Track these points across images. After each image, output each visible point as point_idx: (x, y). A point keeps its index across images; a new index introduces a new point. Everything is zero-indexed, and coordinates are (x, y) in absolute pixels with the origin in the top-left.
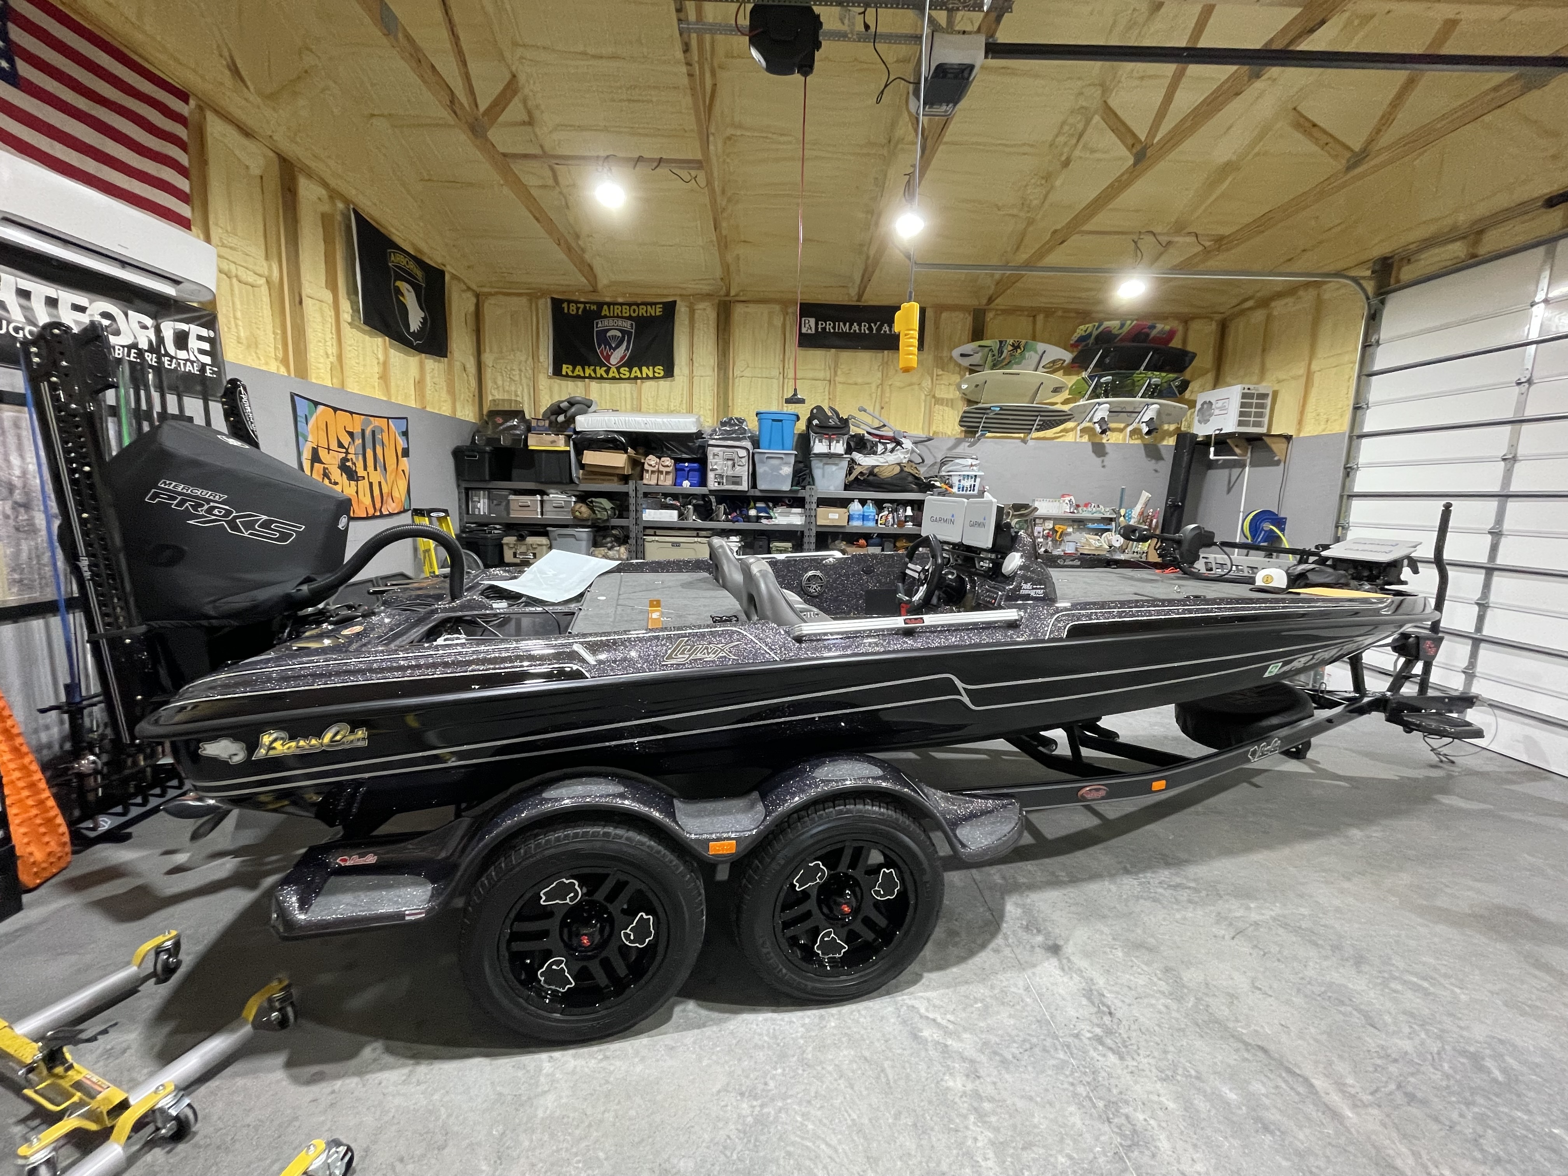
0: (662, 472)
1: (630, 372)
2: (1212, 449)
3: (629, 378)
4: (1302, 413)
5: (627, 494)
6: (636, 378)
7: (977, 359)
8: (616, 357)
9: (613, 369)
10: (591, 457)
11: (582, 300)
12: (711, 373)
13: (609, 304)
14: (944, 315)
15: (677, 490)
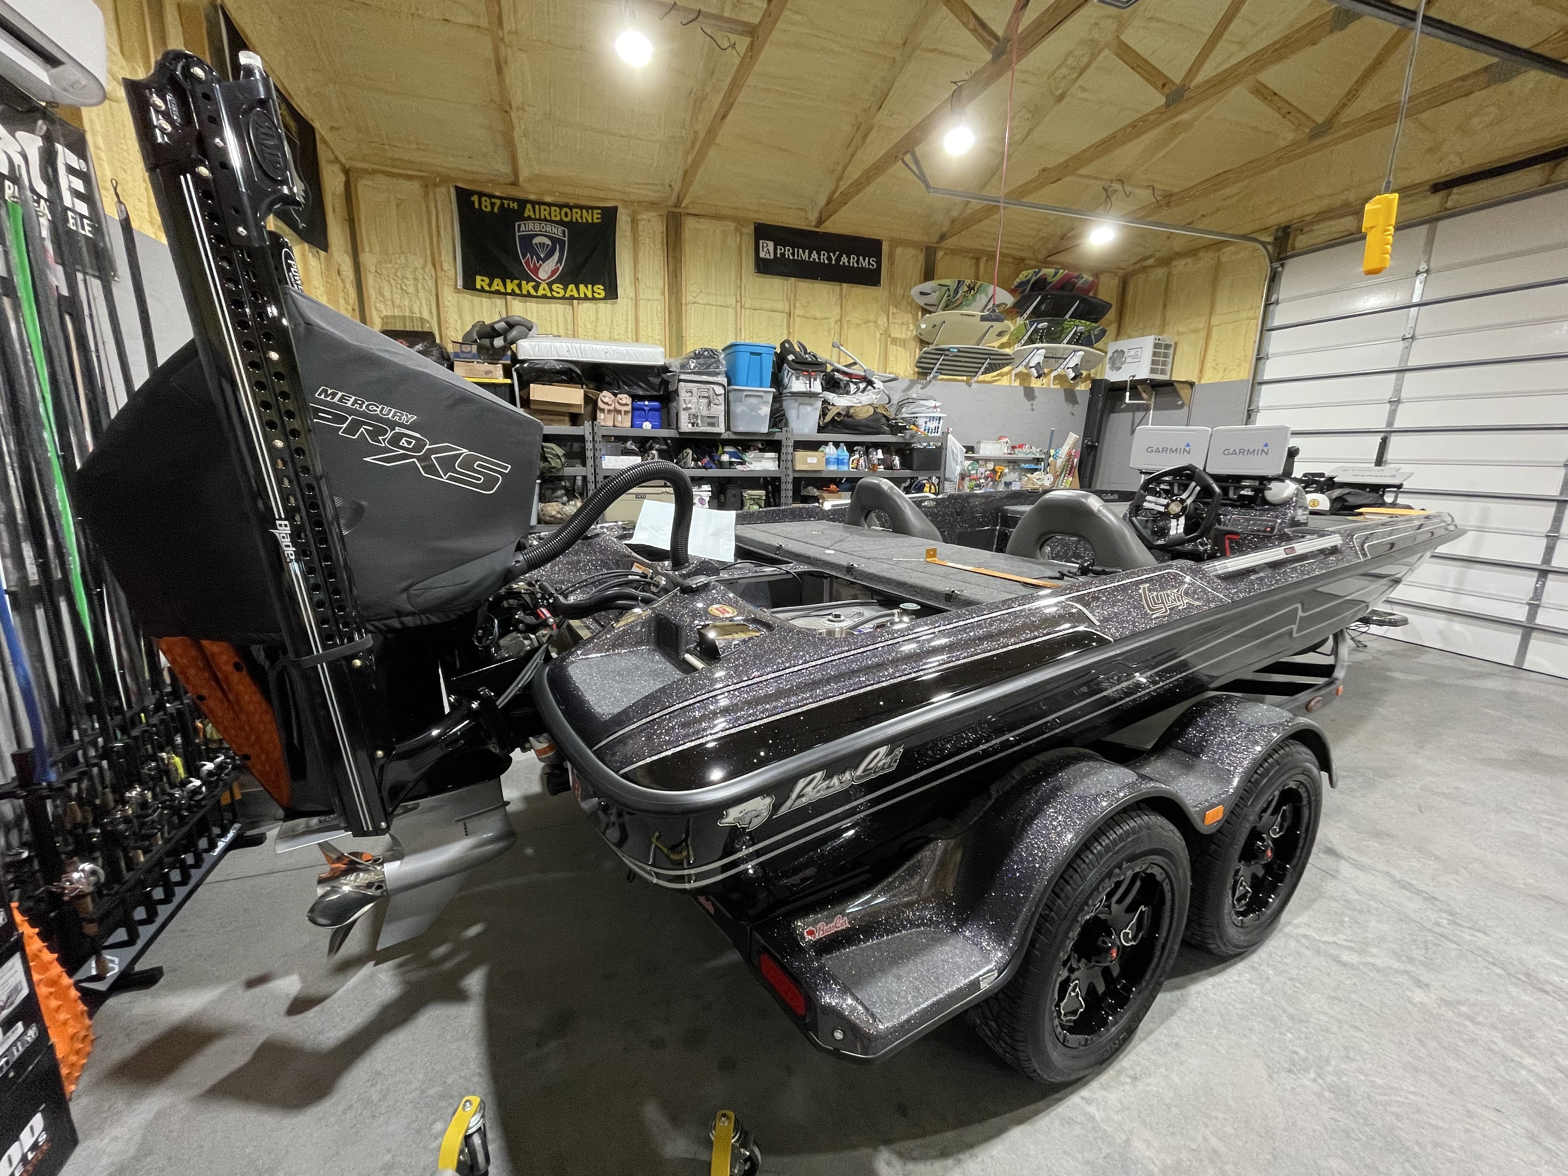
0: (619, 412)
1: (565, 290)
2: (1128, 394)
3: (563, 298)
4: (1203, 363)
5: (581, 439)
6: (572, 298)
7: (933, 298)
8: (546, 270)
9: (544, 285)
10: (539, 392)
11: (498, 194)
12: (660, 297)
13: (534, 203)
14: (899, 250)
15: (636, 432)
